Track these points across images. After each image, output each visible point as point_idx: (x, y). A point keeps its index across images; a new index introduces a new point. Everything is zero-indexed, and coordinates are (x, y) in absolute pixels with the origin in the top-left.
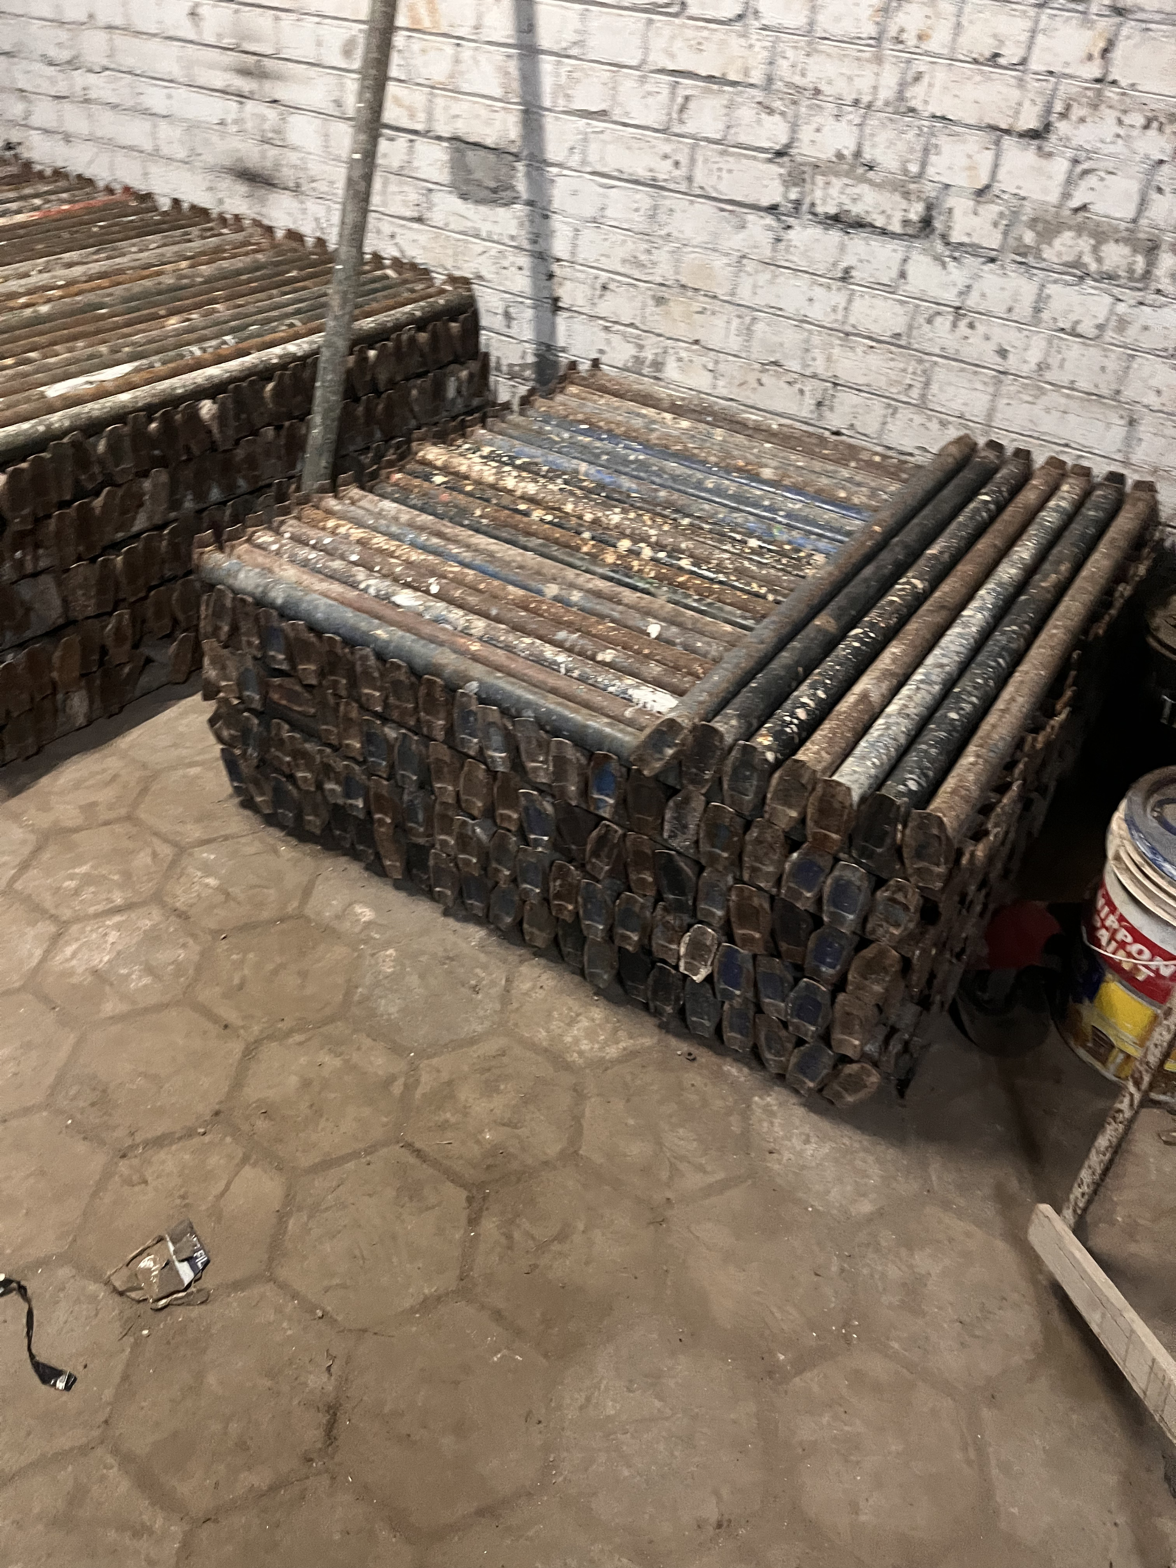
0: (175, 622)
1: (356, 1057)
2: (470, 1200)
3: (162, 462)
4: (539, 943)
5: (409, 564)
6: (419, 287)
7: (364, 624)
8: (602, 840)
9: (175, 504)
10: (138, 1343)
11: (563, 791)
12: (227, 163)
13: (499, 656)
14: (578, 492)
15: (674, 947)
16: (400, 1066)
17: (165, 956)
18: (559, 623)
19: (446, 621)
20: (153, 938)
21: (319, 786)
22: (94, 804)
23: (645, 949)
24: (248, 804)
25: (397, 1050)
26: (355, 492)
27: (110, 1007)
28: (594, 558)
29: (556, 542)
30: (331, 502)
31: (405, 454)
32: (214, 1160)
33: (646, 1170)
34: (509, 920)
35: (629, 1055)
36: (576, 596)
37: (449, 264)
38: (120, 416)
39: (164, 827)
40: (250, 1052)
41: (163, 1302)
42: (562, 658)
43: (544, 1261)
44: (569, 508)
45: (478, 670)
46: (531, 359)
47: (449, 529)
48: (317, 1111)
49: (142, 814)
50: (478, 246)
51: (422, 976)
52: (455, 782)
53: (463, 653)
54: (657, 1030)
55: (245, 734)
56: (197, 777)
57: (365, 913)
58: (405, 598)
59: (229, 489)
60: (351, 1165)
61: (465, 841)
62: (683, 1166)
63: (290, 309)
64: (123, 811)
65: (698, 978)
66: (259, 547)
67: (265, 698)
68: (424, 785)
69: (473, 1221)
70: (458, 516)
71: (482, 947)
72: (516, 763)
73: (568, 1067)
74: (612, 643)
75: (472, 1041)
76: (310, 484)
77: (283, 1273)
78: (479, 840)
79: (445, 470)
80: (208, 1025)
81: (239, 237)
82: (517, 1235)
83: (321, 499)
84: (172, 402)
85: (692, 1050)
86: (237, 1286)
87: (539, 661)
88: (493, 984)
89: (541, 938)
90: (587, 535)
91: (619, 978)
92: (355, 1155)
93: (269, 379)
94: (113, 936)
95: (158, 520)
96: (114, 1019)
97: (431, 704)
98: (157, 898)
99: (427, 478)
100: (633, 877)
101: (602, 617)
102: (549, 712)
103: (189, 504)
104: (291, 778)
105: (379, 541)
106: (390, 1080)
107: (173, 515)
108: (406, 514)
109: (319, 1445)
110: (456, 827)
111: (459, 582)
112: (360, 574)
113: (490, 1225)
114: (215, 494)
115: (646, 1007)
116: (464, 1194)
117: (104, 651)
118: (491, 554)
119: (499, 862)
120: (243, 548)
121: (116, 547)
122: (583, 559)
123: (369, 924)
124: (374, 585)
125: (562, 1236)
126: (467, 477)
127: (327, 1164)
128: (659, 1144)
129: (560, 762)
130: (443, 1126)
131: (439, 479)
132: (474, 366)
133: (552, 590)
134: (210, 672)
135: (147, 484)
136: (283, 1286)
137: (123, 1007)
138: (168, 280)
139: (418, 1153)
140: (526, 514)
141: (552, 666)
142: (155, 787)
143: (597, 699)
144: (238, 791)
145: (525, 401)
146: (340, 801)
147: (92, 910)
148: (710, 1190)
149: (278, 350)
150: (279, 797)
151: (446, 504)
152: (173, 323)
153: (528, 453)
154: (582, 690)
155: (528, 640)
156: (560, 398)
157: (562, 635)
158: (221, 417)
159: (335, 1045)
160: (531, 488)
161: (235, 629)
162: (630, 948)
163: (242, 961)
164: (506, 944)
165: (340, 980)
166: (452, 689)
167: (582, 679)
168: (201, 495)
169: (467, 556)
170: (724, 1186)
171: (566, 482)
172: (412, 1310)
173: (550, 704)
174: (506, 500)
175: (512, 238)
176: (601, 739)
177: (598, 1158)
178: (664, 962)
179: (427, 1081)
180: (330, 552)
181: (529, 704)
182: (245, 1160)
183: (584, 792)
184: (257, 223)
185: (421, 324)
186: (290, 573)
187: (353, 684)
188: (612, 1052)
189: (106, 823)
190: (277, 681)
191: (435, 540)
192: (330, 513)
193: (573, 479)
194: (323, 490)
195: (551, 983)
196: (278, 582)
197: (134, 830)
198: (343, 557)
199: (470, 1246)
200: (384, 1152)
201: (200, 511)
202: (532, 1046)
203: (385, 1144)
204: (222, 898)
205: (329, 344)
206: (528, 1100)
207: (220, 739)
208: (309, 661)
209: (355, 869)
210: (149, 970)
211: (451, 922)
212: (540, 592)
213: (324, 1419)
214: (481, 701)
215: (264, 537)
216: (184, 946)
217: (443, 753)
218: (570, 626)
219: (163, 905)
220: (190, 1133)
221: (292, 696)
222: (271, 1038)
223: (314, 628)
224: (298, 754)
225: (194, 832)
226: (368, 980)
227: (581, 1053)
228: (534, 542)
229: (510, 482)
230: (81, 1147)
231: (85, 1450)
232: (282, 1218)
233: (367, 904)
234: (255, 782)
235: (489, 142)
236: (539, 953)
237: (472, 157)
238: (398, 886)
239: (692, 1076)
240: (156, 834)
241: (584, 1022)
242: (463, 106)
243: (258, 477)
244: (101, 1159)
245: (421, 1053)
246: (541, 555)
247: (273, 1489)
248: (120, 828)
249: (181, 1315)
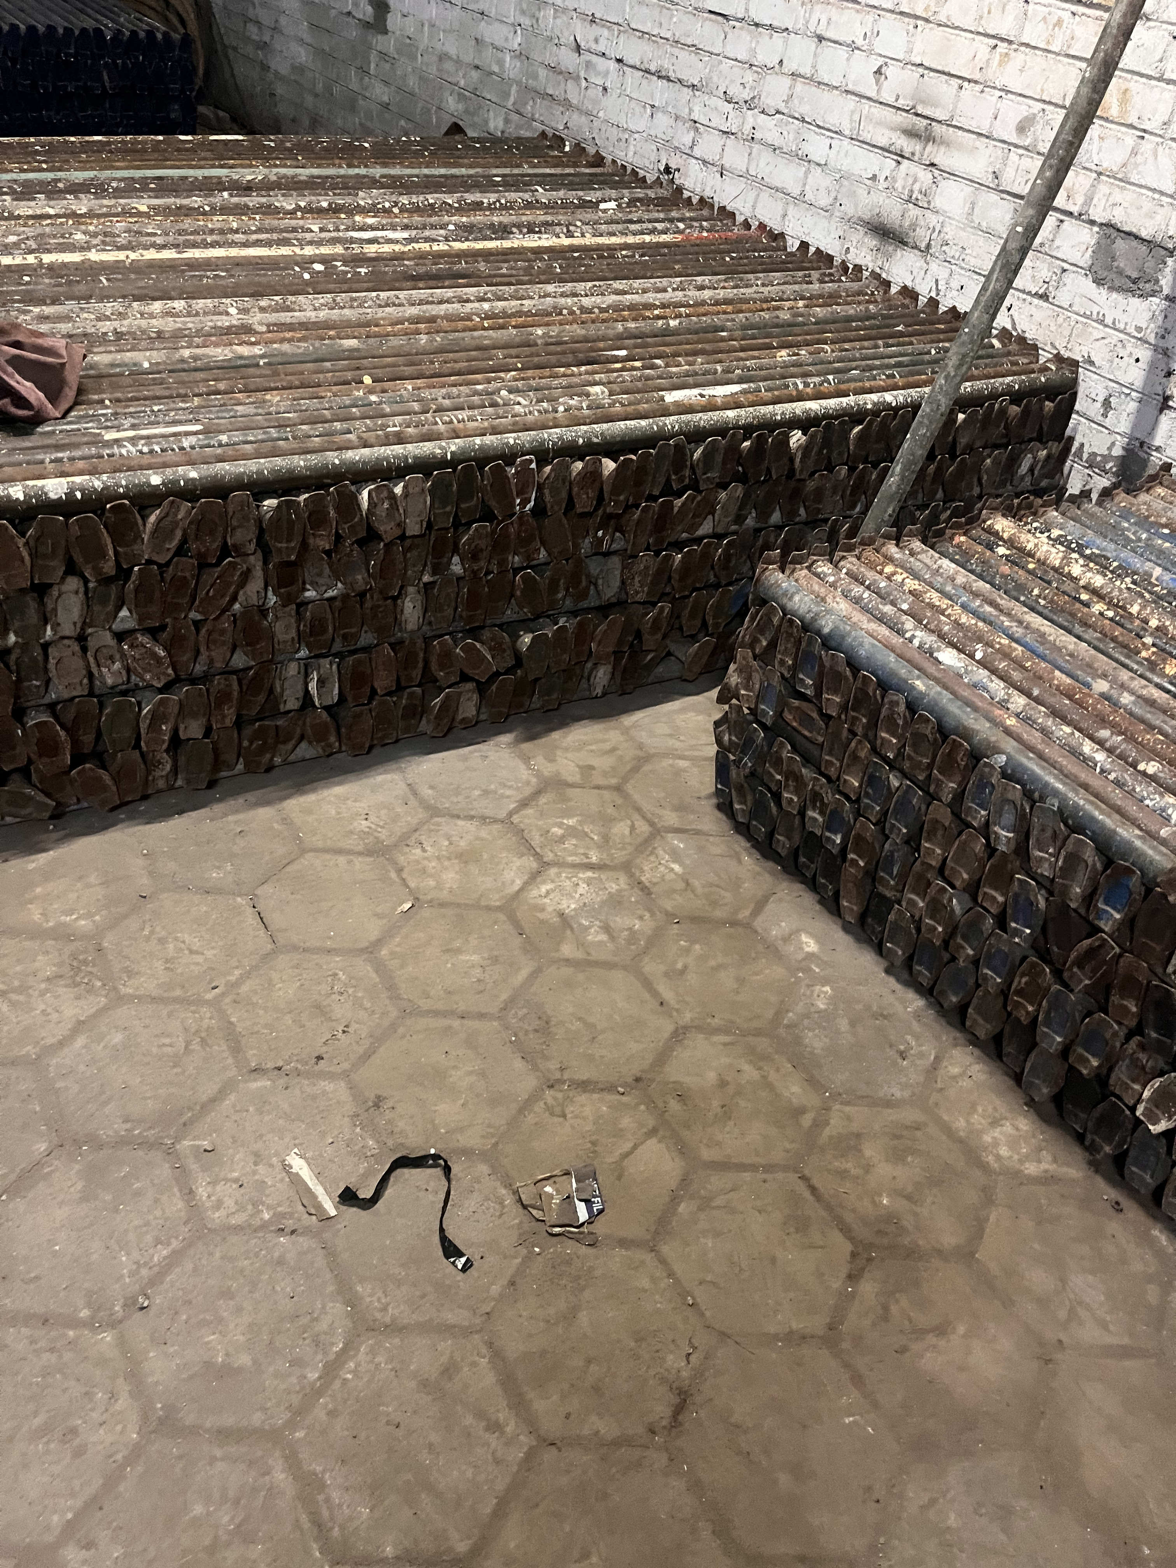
0: (704, 624)
1: (773, 1076)
2: (854, 1255)
3: (742, 479)
4: (981, 1033)
5: (957, 624)
6: (1022, 360)
7: (903, 671)
8: (1091, 953)
9: (739, 519)
10: (530, 1257)
11: (1065, 891)
12: (867, 217)
13: (1034, 737)
14: (1147, 595)
15: (1137, 1087)
16: (812, 1100)
17: (622, 921)
18: (1103, 721)
19: (985, 689)
20: (615, 902)
21: (802, 813)
22: (592, 768)
23: (1102, 1078)
24: (725, 807)
25: (812, 1082)
26: (917, 545)
27: (567, 950)
28: (1152, 665)
29: (1114, 639)
30: (892, 549)
31: (974, 520)
32: (626, 1121)
33: (1043, 1302)
34: (954, 999)
35: (1047, 1180)
36: (1126, 699)
37: (1060, 345)
38: (721, 430)
39: (646, 807)
40: (679, 1035)
41: (557, 1230)
42: (1100, 757)
43: (915, 1347)
44: (1135, 609)
45: (1010, 745)
46: (1117, 452)
47: (1004, 602)
48: (727, 1113)
49: (629, 787)
50: (1098, 331)
51: (852, 1024)
52: (946, 848)
53: (996, 723)
54: (1085, 1166)
55: (746, 745)
56: (684, 770)
57: (810, 945)
58: (948, 657)
59: (790, 515)
60: (747, 1176)
61: (936, 908)
62: (1082, 1313)
63: (892, 361)
64: (614, 781)
65: (1155, 1129)
66: (817, 575)
67: (779, 714)
68: (913, 842)
69: (853, 1277)
70: (1016, 591)
71: (917, 1016)
72: (1022, 849)
73: (984, 1167)
74: (1154, 754)
75: (889, 1103)
76: (867, 528)
77: (665, 1249)
78: (953, 910)
79: (1010, 543)
80: (647, 995)
81: (856, 286)
82: (894, 1309)
83: (884, 544)
84: (769, 425)
85: (1121, 1199)
86: (624, 1243)
87: (1075, 753)
88: (921, 1055)
89: (983, 1030)
90: (1148, 640)
91: (1057, 1099)
92: (753, 1168)
93: (860, 422)
94: (583, 888)
95: (719, 530)
96: (568, 961)
97: (948, 767)
98: (627, 867)
99: (990, 547)
100: (1115, 999)
101: (1151, 727)
102: (1076, 807)
103: (750, 522)
104: (777, 797)
105: (933, 597)
106: (800, 1111)
107: (734, 528)
108: (962, 577)
109: (664, 1423)
110: (932, 891)
111: (1006, 655)
112: (909, 624)
113: (868, 1287)
114: (776, 517)
115: (1080, 1138)
116: (848, 1247)
117: (638, 635)
118: (1043, 635)
119: (965, 938)
120: (802, 573)
121: (678, 546)
122: (1138, 663)
123: (811, 956)
124: (920, 636)
125: (941, 1330)
126: (1031, 555)
127: (723, 1166)
128: (1063, 1281)
129: (1074, 860)
130: (843, 1174)
131: (1002, 551)
132: (1055, 447)
133: (1101, 686)
134: (733, 678)
135: (723, 495)
136: (663, 1261)
137: (580, 955)
138: (785, 316)
139: (813, 1189)
140: (1087, 605)
141: (1087, 761)
142: (647, 768)
143: (1132, 809)
144: (718, 793)
145: (1106, 493)
146: (818, 832)
147: (570, 859)
148: (1109, 1351)
149: (874, 397)
150: (758, 810)
151: (1004, 576)
152: (783, 355)
153: (1099, 545)
154: (1116, 796)
155: (1068, 730)
156: (1143, 497)
157: (1104, 733)
158: (806, 449)
159: (757, 1058)
160: (1098, 581)
161: (773, 644)
162: (1085, 1072)
163: (687, 951)
164: (943, 1021)
165: (774, 999)
166: (976, 756)
167: (1117, 783)
168: (763, 515)
169: (1018, 631)
170: (1125, 1352)
171: (1134, 582)
172: (776, 1337)
173: (1079, 799)
174: (1068, 586)
175: (1139, 329)
176: (1127, 850)
177: (994, 1268)
178: (1119, 1098)
179: (836, 1125)
180: (882, 596)
181: (1056, 793)
182: (653, 1132)
183: (1089, 899)
184: (875, 276)
185: (1016, 397)
186: (843, 606)
187: (873, 725)
188: (1031, 1169)
189: (598, 787)
190: (796, 703)
191: (988, 609)
192: (890, 559)
193: (1144, 581)
194: (888, 537)
195: (982, 1077)
196: (829, 612)
197: (619, 801)
198: (893, 603)
199: (846, 1299)
200: (780, 1176)
201: (757, 531)
202: (948, 1131)
203: (785, 1168)
204: (681, 885)
205: (931, 399)
206: (934, 1182)
207: (719, 741)
208: (835, 692)
209: (809, 899)
210: (607, 929)
211: (892, 981)
212: (1089, 686)
213: (676, 1400)
214: (1004, 775)
215: (824, 567)
216: (641, 918)
217: (945, 816)
218: (1116, 728)
219: (631, 875)
220: (611, 1088)
221: (805, 719)
222: (699, 1029)
223: (854, 665)
224: (793, 776)
225: (671, 818)
226: (800, 1008)
227: (998, 1157)
228: (1090, 635)
229: (1076, 570)
230: (518, 1064)
231: (467, 1332)
232: (675, 1199)
233: (812, 935)
234: (740, 789)
235: (1144, 234)
236: (974, 1041)
237: (1121, 245)
238: (847, 928)
239: (1114, 1226)
240: (638, 810)
241: (1008, 1128)
242: (1127, 196)
243: (819, 511)
244: (531, 1082)
245: (836, 1096)
246: (1096, 648)
247: (616, 1443)
248: (607, 794)
249: (569, 1248)
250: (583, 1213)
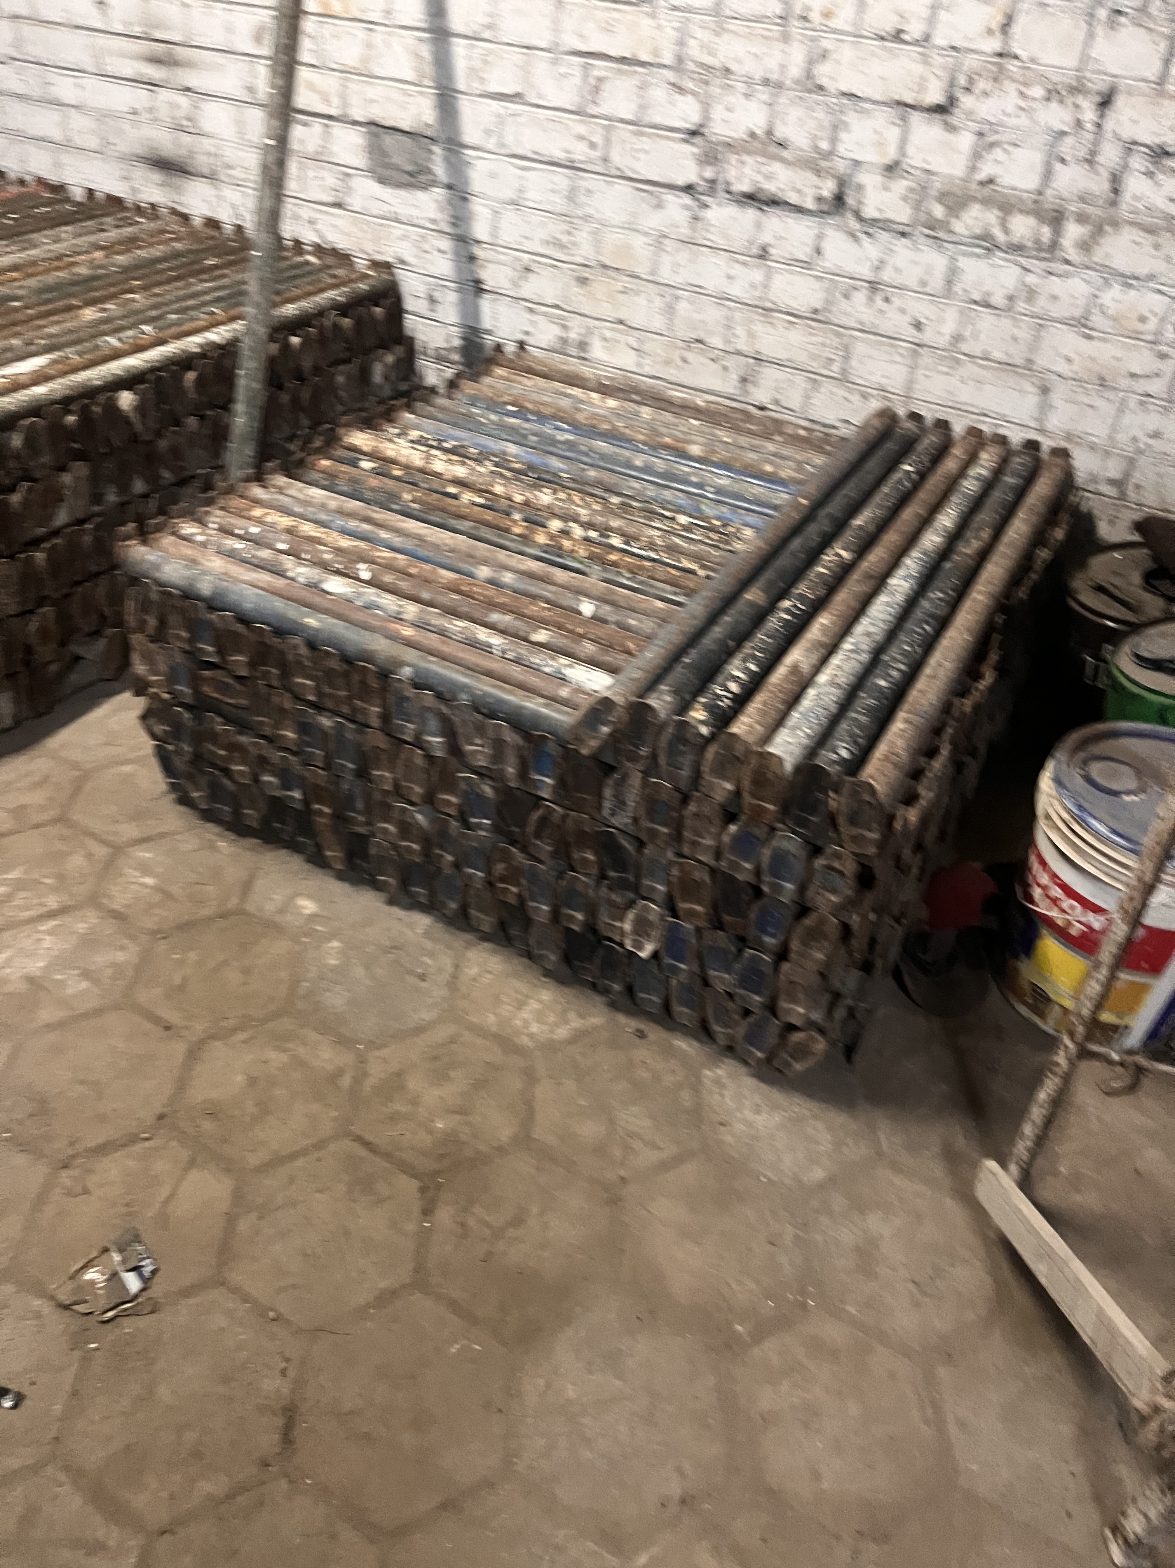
0: (103, 618)
1: (302, 1051)
2: (423, 1190)
3: (80, 456)
4: (486, 928)
5: (338, 551)
6: (341, 272)
7: (292, 612)
8: (544, 821)
9: (97, 498)
10: (87, 1357)
11: (501, 773)
12: (140, 151)
13: (432, 640)
14: (508, 474)
15: (619, 924)
16: (346, 1058)
17: (101, 959)
18: (493, 605)
19: (378, 607)
20: (89, 942)
21: (256, 780)
22: (23, 807)
23: (591, 928)
24: (184, 800)
25: (344, 1042)
26: (281, 480)
27: (47, 1014)
28: (525, 539)
29: (488, 525)
30: (257, 491)
31: (332, 440)
32: (161, 1166)
33: (600, 1150)
34: (453, 905)
35: (580, 1035)
36: (508, 578)
37: (369, 247)
38: (36, 410)
39: (98, 827)
40: (194, 1054)
41: (111, 1313)
42: (496, 640)
43: (501, 1246)
44: (498, 489)
45: (411, 655)
46: (457, 342)
47: (380, 515)
48: (264, 1109)
49: (76, 816)
50: (398, 230)
51: (367, 968)
52: (392, 770)
53: (395, 638)
54: (606, 1009)
55: (177, 731)
56: (131, 775)
57: (308, 906)
58: (335, 585)
59: (153, 480)
60: (300, 1162)
61: (406, 829)
62: (637, 1145)
63: (208, 298)
64: (55, 813)
65: (644, 955)
66: (184, 538)
67: (197, 692)
68: (362, 774)
69: (427, 1212)
70: (388, 500)
71: (427, 934)
72: (454, 749)
73: (519, 1050)
74: (544, 623)
75: (420, 1029)
76: (236, 473)
77: (233, 1277)
78: (421, 828)
79: (372, 456)
80: (148, 1026)
81: (153, 225)
82: (471, 1222)
83: (246, 488)
84: (89, 393)
85: (642, 1026)
86: (188, 1292)
87: (474, 644)
88: (440, 970)
89: (488, 922)
90: (517, 516)
91: (567, 959)
92: (303, 1152)
93: (189, 368)
94: (48, 941)
95: (80, 515)
96: (50, 1027)
97: (365, 693)
98: (94, 900)
99: (354, 463)
100: (576, 855)
101: (534, 597)
102: (485, 694)
103: (112, 498)
104: (227, 772)
105: (308, 529)
106: (338, 1074)
107: (96, 509)
108: (334, 501)
109: (276, 1450)
110: (396, 815)
111: (389, 567)
112: (288, 562)
113: (444, 1215)
114: (139, 486)
115: (594, 986)
116: (415, 1184)
117: (28, 649)
118: (420, 538)
119: (442, 848)
120: (167, 540)
121: (35, 543)
122: (513, 541)
123: (313, 917)
124: (302, 572)
125: (518, 1221)
126: (394, 462)
127: (278, 1161)
128: (612, 1122)
129: (498, 744)
130: (394, 1118)
131: (366, 465)
132: (400, 350)
133: (484, 572)
134: (140, 668)
135: (67, 478)
136: (234, 1290)
137: (60, 1014)
138: (83, 271)
139: (367, 1145)
140: (455, 497)
141: (485, 648)
142: (89, 786)
143: (533, 680)
144: (174, 787)
145: (452, 385)
146: (277, 793)
147: (24, 916)
148: (665, 1166)
149: (197, 339)
150: (215, 792)
151: (373, 490)
152: (89, 314)
153: (456, 436)
154: (516, 672)
155: (461, 624)
156: (487, 380)
157: (494, 617)
158: (141, 408)
159: (281, 1040)
160: (460, 471)
161: (163, 623)
162: (576, 928)
163: (181, 963)
164: (453, 930)
165: (283, 974)
166: (385, 674)
167: (517, 661)
168: (124, 488)
169: (397, 541)
170: (677, 1160)
171: (496, 465)
172: (367, 1306)
173: (486, 687)
174: (436, 484)
175: (434, 221)
176: (537, 720)
177: (551, 1140)
178: (610, 940)
179: (376, 1072)
180: (256, 541)
181: (464, 688)
182: (192, 1163)
183: (523, 774)
184: (174, 212)
185: (343, 309)
186: (217, 564)
187: (286, 672)
188: (562, 1033)
189: (37, 826)
190: (207, 673)
191: (366, 527)
192: (258, 502)
193: (502, 462)
194: (248, 480)
195: (499, 967)
196: (204, 573)
197: (67, 832)
198: (270, 547)
199: (424, 1238)
200: (332, 1147)
201: (123, 504)
202: (480, 1031)
203: (335, 1138)
204: (158, 897)
205: (249, 331)
206: (479, 1085)
207: (154, 736)
208: (239, 652)
209: (295, 862)
210: (86, 974)
211: (397, 911)
212: (471, 575)
213: (281, 1422)
214: (417, 686)
215: (189, 529)
216: (122, 948)
217: (380, 740)
218: (503, 608)
219: (99, 907)
220: (133, 1139)
221: (224, 688)
222: (213, 1037)
223: (244, 619)
224: (233, 747)
225: (130, 831)
226: (313, 972)
227: (531, 1036)
228: (465, 525)
229: (439, 465)
230: (19, 1160)
231: (35, 1469)
232: (231, 1220)
233: (310, 897)
234: (190, 777)
235: (405, 126)
236: (485, 937)
237: (389, 140)
238: (341, 876)
239: (642, 1053)
240: (92, 835)
241: (534, 1005)
242: (376, 91)
243: (183, 468)
244: (41, 1170)
245: (371, 1045)
246: (470, 536)
247: (230, 1496)
248: (53, 831)
249: (128, 1326)
250: (133, 1283)
